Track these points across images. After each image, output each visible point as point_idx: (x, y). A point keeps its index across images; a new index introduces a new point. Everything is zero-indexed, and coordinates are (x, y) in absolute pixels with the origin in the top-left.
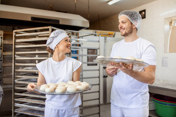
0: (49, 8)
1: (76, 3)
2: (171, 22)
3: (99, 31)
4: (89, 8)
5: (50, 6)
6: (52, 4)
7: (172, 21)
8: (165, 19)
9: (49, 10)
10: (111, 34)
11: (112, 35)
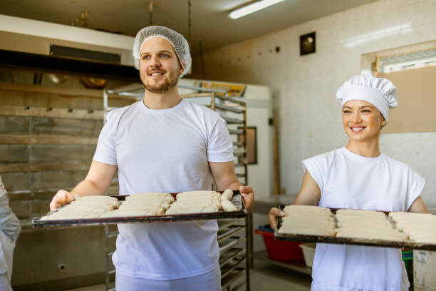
0: (77, 20)
1: (151, 13)
2: (374, 64)
3: (210, 83)
4: (190, 25)
5: (83, 16)
6: (89, 13)
7: (376, 61)
8: (363, 55)
9: (76, 25)
10: (236, 89)
11: (238, 91)
